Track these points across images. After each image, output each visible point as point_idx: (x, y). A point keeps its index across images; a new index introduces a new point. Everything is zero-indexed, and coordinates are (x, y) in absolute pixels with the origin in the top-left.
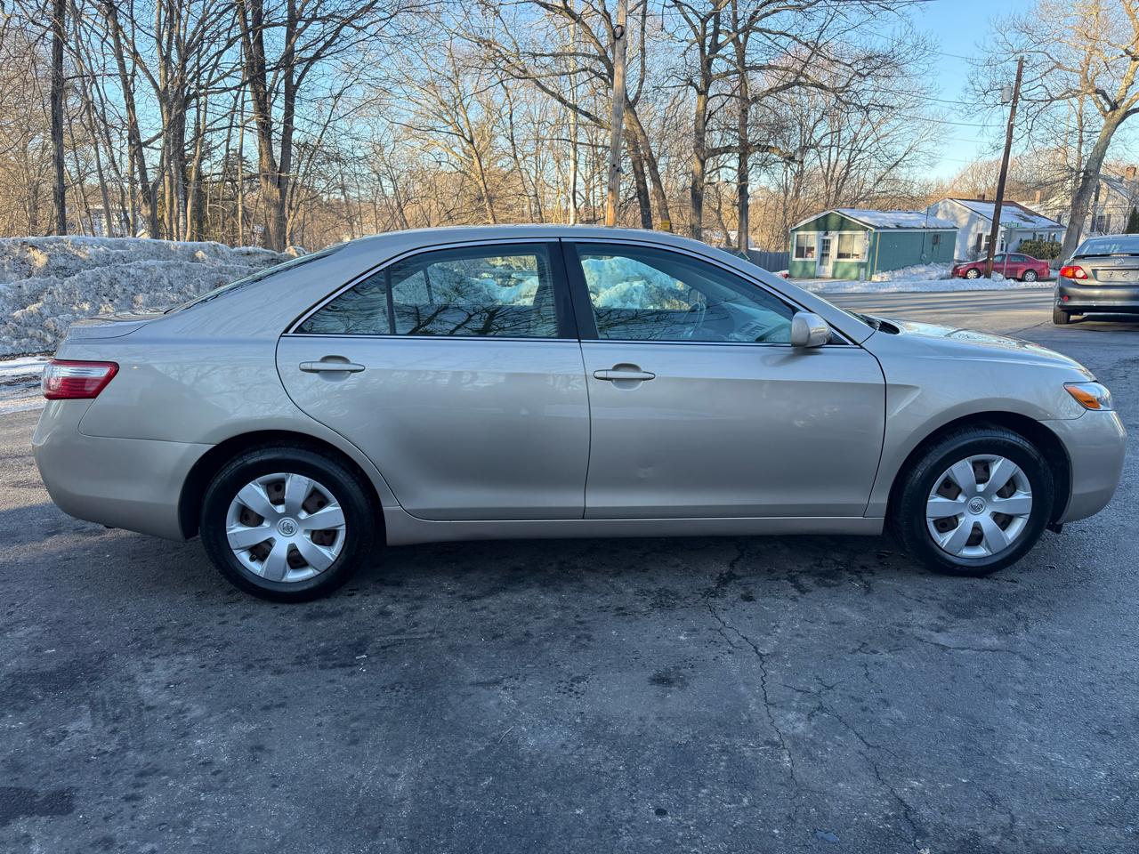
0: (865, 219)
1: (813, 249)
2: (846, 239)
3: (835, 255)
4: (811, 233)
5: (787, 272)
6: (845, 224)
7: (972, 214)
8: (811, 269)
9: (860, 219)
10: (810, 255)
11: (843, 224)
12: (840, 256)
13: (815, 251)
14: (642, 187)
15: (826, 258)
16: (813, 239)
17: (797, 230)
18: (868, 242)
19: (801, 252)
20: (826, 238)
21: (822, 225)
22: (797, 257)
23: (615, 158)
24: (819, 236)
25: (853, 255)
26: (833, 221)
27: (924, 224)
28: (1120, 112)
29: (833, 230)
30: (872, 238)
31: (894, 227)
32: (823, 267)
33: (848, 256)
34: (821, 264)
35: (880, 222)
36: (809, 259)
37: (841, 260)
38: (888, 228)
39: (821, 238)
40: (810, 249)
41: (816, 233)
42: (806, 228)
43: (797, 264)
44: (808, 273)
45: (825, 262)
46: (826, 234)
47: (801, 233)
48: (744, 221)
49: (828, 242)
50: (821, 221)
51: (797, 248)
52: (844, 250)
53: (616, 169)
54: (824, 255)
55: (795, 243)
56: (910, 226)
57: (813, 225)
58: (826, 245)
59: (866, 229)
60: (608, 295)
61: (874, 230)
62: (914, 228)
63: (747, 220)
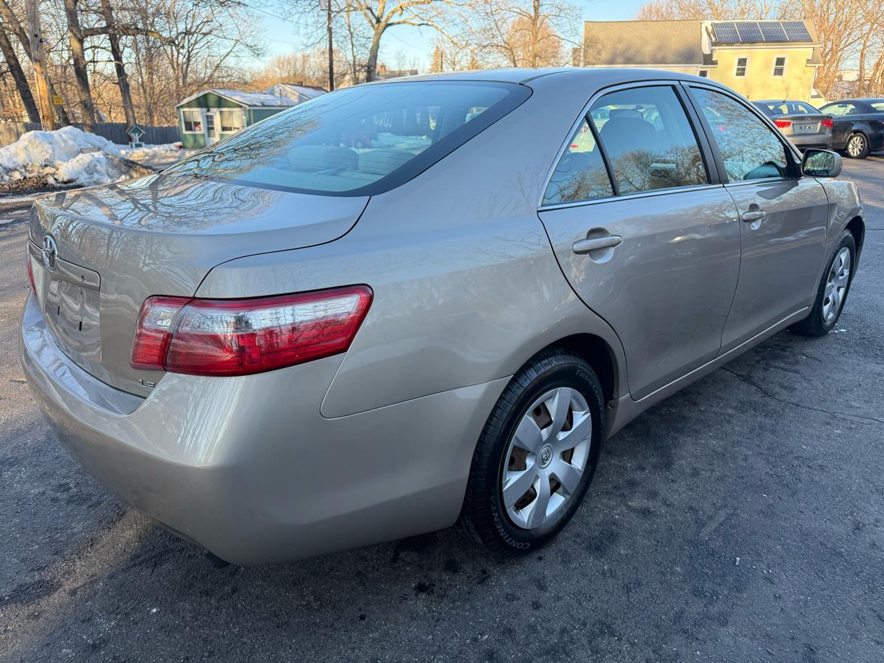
0: (238, 98)
1: (199, 123)
2: (226, 115)
3: (220, 129)
4: (195, 109)
5: (179, 143)
6: (223, 103)
7: (300, 97)
8: (201, 141)
9: (234, 98)
10: (197, 128)
11: (221, 103)
12: (224, 129)
13: (202, 125)
14: (13, 62)
15: (212, 131)
16: (197, 114)
17: (182, 107)
18: (244, 117)
19: (189, 126)
20: (209, 114)
21: (203, 102)
22: (186, 130)
23: (35, 28)
24: (202, 113)
25: (234, 128)
26: (212, 100)
27: (279, 103)
28: (383, 24)
29: (215, 107)
30: (247, 115)
31: (260, 104)
32: (211, 139)
33: (230, 129)
34: (209, 136)
35: (250, 101)
36: (198, 132)
37: (225, 132)
38: (256, 106)
39: (205, 114)
40: (197, 124)
41: (198, 109)
42: (189, 105)
43: (189, 137)
44: (199, 144)
45: (212, 134)
46: (208, 111)
47: (186, 109)
48: (127, 99)
49: (211, 117)
50: (202, 100)
51: (186, 123)
52: (226, 124)
53: (38, 39)
54: (210, 129)
55: (182, 118)
56: (271, 104)
57: (195, 103)
58: (209, 120)
59: (241, 107)
60: (71, 168)
61: (248, 108)
62: (273, 106)
63: (130, 96)
